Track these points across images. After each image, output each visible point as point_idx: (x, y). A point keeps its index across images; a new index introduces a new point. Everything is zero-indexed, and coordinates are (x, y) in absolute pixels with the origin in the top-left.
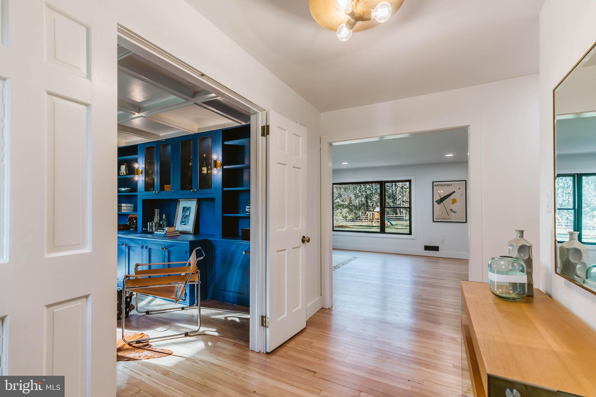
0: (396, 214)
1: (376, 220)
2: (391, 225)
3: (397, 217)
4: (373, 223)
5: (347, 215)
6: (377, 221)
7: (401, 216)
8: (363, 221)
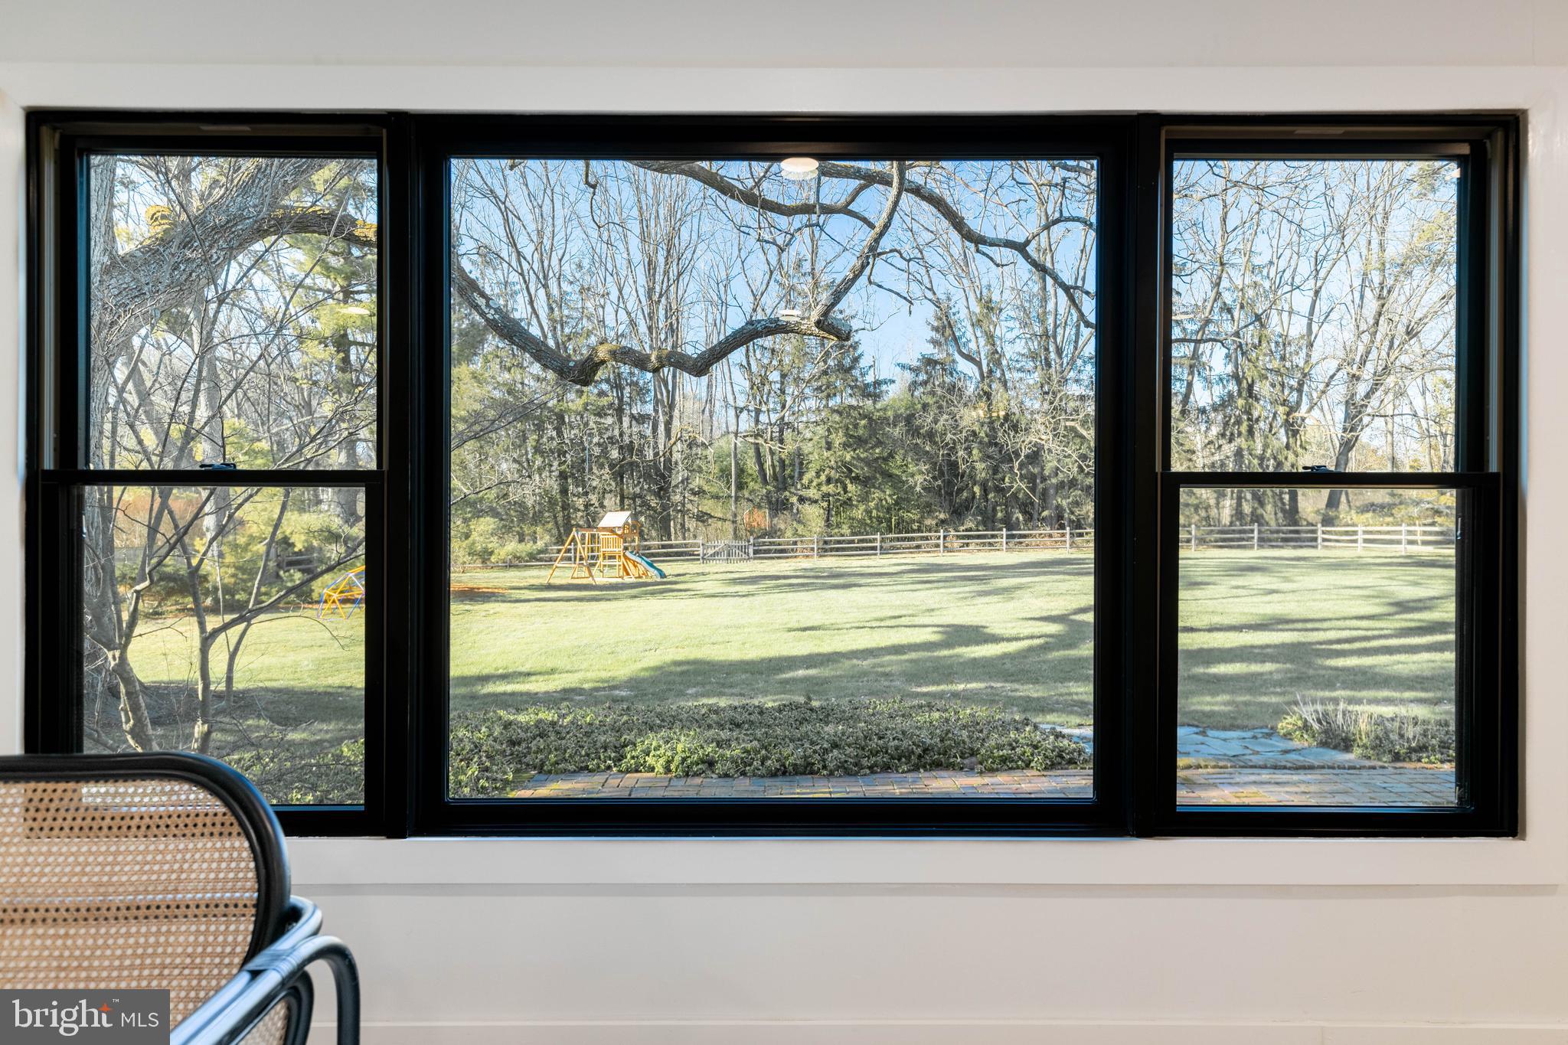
0: (669, 539)
1: (604, 558)
2: (659, 579)
3: (671, 546)
4: (595, 571)
5: (493, 543)
6: (609, 566)
7: (686, 545)
8: (556, 564)
